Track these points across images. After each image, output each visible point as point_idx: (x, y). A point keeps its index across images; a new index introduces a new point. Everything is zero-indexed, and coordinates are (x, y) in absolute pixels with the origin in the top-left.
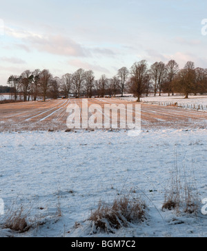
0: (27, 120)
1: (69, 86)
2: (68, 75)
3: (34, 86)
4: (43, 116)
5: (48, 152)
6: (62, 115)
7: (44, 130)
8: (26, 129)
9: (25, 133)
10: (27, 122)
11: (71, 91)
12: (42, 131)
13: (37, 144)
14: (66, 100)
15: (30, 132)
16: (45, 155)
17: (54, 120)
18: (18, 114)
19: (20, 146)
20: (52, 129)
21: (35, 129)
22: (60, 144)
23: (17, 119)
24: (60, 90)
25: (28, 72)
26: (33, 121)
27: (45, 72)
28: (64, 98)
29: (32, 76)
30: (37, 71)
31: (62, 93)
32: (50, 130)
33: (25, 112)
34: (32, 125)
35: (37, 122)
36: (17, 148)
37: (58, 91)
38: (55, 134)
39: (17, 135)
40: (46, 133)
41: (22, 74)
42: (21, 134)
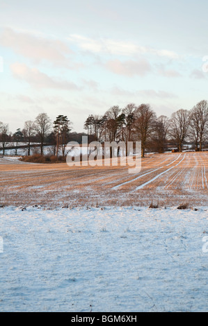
0: (115, 188)
1: (184, 131)
2: (182, 112)
3: (126, 132)
4: (141, 182)
5: (149, 243)
6: (173, 180)
7: (142, 205)
8: (114, 203)
9: (112, 210)
10: (114, 192)
11: (187, 140)
12: (139, 208)
13: (131, 228)
14: (179, 155)
15: (120, 209)
16: (144, 248)
17: (158, 188)
18: (101, 179)
19: (104, 231)
20: (155, 203)
21: (127, 203)
22: (169, 231)
23: (99, 187)
24: (168, 138)
25: (115, 110)
26: (125, 190)
27: (143, 108)
28: (176, 151)
29: (123, 115)
30: (130, 106)
31: (172, 143)
32: (152, 206)
33: (112, 175)
34: (123, 197)
35: (131, 193)
36: (99, 234)
37: (165, 140)
38: (161, 213)
39: (98, 213)
40: (146, 211)
41: (107, 113)
42: (105, 213)
